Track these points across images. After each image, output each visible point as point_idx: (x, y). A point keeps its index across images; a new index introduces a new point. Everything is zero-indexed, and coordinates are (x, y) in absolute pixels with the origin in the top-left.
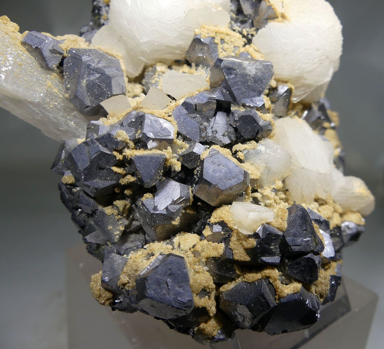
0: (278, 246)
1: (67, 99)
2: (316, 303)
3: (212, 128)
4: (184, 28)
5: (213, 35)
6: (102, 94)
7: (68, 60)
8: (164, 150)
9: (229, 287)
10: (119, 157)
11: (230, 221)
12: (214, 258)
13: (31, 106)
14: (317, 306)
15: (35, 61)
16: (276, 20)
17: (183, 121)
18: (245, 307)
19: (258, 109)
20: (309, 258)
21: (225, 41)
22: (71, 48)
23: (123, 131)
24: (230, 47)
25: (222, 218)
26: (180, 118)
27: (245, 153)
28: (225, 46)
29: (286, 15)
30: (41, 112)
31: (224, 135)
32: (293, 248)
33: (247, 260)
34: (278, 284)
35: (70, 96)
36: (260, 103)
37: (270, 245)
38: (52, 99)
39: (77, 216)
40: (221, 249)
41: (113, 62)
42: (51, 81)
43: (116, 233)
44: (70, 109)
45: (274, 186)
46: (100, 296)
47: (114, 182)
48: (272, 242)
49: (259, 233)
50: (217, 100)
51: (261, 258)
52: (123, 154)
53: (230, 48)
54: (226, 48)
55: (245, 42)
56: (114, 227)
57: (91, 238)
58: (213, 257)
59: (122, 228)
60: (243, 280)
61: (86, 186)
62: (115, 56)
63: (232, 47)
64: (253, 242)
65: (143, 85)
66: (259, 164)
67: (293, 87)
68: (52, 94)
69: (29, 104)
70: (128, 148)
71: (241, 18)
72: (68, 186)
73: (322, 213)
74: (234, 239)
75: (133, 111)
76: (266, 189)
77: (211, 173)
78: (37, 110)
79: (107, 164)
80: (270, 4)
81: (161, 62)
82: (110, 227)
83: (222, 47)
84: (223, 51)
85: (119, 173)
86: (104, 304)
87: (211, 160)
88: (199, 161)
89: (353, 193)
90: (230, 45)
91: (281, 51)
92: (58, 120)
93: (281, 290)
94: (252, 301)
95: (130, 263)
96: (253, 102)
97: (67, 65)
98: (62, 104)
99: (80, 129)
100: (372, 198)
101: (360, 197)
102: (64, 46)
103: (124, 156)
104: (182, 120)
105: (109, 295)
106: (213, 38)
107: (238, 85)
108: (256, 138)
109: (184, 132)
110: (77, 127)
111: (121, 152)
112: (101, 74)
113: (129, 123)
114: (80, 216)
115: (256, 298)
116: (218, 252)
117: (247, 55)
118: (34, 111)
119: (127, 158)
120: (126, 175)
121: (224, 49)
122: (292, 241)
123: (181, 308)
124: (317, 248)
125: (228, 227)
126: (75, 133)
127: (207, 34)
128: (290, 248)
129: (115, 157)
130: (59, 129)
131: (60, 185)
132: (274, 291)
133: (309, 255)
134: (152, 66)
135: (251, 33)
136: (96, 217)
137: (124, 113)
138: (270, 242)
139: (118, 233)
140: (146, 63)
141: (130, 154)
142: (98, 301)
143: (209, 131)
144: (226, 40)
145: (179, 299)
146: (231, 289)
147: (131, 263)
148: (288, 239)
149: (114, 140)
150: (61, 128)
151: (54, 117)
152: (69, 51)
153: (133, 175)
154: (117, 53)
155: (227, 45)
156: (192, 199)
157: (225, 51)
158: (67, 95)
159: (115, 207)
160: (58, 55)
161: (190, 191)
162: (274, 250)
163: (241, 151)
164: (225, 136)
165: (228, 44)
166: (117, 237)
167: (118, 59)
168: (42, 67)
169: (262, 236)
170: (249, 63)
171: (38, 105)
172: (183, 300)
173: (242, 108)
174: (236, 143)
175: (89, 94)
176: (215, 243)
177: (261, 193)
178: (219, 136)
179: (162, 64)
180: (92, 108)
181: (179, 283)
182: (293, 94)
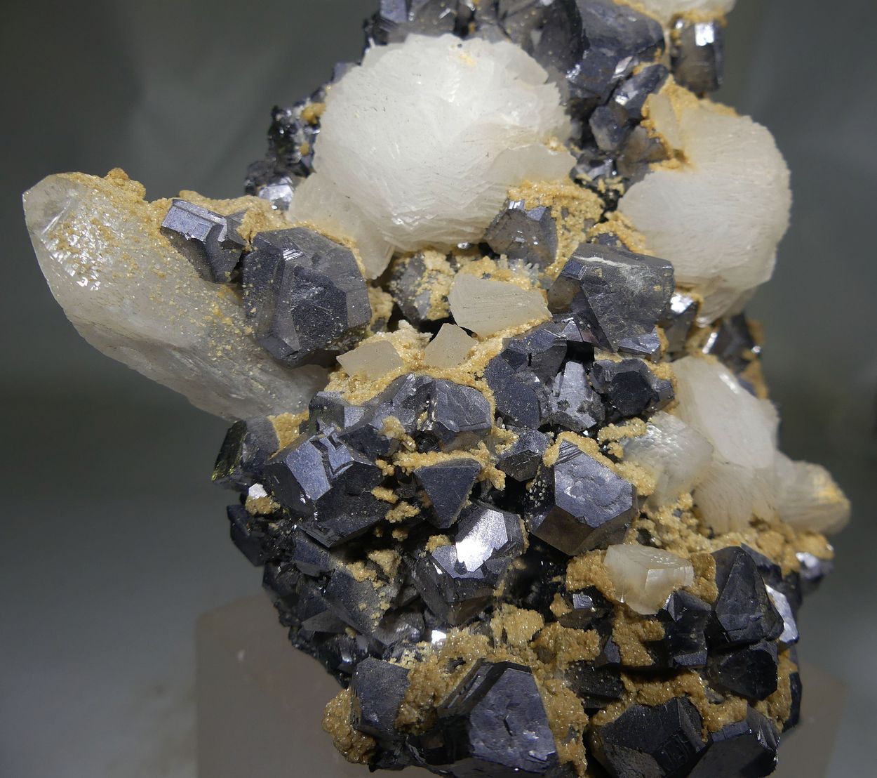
0: (702, 632)
1: (250, 336)
2: (771, 734)
3: (558, 395)
4: (488, 186)
5: (548, 203)
6: (327, 326)
7: (254, 258)
8: (472, 450)
9: (611, 714)
10: (389, 470)
11: (609, 587)
12: (583, 663)
13: (178, 355)
14: (773, 740)
15: (189, 264)
16: (665, 163)
17: (506, 388)
18: (650, 756)
19: (648, 357)
20: (760, 652)
21: (569, 211)
22: (259, 233)
23: (394, 418)
24: (578, 221)
25: (592, 582)
26: (499, 383)
27: (625, 443)
28: (570, 221)
29: (686, 154)
30: (198, 366)
31: (581, 410)
32: (732, 634)
33: (647, 664)
34: (705, 705)
35: (257, 331)
36: (652, 345)
37: (690, 632)
38: (220, 340)
39: (275, 577)
40: (594, 643)
41: (342, 256)
42: (218, 303)
43: (373, 616)
44: (255, 355)
45: (678, 504)
46: (352, 747)
47: (375, 519)
48: (693, 627)
49: (669, 611)
50: (569, 342)
51: (674, 660)
52: (396, 463)
53: (577, 223)
54: (572, 226)
55: (601, 207)
56: (369, 605)
57: (313, 623)
58: (579, 661)
59: (385, 606)
60: (639, 701)
61: (320, 530)
62: (343, 242)
63: (581, 221)
64: (659, 629)
65: (393, 294)
66: (653, 467)
67: (701, 300)
68: (220, 328)
69: (173, 352)
70: (404, 449)
71: (588, 153)
72: (261, 519)
73: (766, 549)
74: (620, 623)
75: (410, 373)
76: (663, 512)
77: (568, 494)
78: (190, 363)
79: (364, 486)
80: (656, 135)
81: (431, 247)
82: (362, 606)
83: (564, 223)
84: (566, 232)
85: (386, 501)
86: (360, 762)
87: (568, 467)
88: (539, 467)
89: (814, 500)
90: (577, 218)
91: (683, 233)
92: (231, 380)
93: (712, 717)
94: (663, 744)
95: (419, 683)
96: (640, 345)
97: (250, 268)
98: (240, 348)
99: (274, 395)
100: (846, 504)
101: (828, 506)
102: (245, 230)
103: (398, 469)
104: (503, 387)
105: (370, 743)
106: (549, 209)
107: (610, 312)
108: (643, 413)
109: (509, 411)
110: (269, 392)
111: (390, 461)
112: (325, 288)
113: (405, 401)
114: (283, 576)
115: (670, 737)
116: (590, 650)
117: (614, 238)
118: (184, 365)
119: (404, 472)
120: (398, 502)
121: (568, 227)
122: (731, 621)
123: (535, 771)
124: (773, 630)
125: (605, 598)
126: (262, 404)
127: (536, 201)
128: (727, 635)
129: (381, 470)
130: (230, 397)
131: (230, 510)
132: (699, 719)
133: (759, 646)
134: (411, 255)
135: (614, 187)
136: (332, 585)
137: (389, 378)
138: (690, 627)
139: (378, 615)
140: (396, 247)
141: (411, 465)
142: (345, 756)
143: (554, 403)
144: (571, 210)
145: (532, 753)
146: (616, 721)
147: (421, 683)
148: (723, 618)
149: (380, 439)
150: (234, 396)
151: (224, 376)
152: (254, 239)
153: (411, 502)
154: (345, 236)
155: (572, 218)
156: (526, 543)
157: (569, 231)
158: (249, 330)
159: (371, 565)
160: (234, 250)
161: (523, 527)
162: (696, 641)
163: (616, 441)
164: (584, 412)
165: (574, 216)
166: (376, 624)
167: (349, 248)
168: (202, 276)
169: (676, 617)
170: (632, 269)
171: (190, 352)
172: (539, 756)
173: (618, 356)
174: (606, 424)
175: (298, 327)
176: (579, 630)
177: (653, 521)
178: (572, 412)
179: (434, 253)
180: (304, 354)
181: (527, 721)
182: (700, 311)
